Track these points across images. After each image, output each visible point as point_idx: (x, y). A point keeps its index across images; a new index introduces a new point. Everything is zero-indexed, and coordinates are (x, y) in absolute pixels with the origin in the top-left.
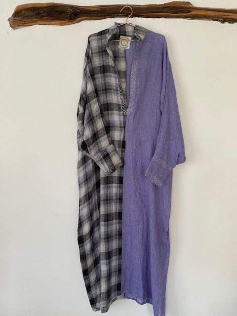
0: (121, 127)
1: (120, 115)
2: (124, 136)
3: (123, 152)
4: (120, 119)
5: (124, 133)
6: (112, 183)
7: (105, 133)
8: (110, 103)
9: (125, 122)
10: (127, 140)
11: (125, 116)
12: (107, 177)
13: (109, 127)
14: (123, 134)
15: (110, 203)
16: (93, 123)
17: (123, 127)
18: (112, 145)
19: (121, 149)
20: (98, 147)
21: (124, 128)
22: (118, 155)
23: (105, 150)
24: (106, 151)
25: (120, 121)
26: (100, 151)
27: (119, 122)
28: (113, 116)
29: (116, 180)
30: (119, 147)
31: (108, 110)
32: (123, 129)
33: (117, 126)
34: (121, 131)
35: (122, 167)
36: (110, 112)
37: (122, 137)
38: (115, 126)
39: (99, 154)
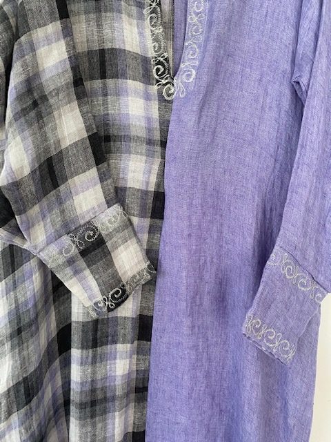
0: (150, 142)
1: (147, 97)
2: (162, 174)
3: (154, 230)
4: (147, 110)
5: (163, 165)
6: (114, 342)
7: (92, 161)
8: (113, 50)
9: (165, 125)
10: (170, 189)
11: (165, 103)
12: (96, 322)
13: (108, 139)
14: (156, 167)
15: (105, 412)
16: (40, 117)
17: (160, 143)
18: (116, 208)
19: (147, 222)
20: (63, 212)
21: (163, 144)
22: (139, 241)
23: (90, 226)
24: (95, 229)
25: (149, 120)
26: (68, 227)
27: (143, 124)
28: (123, 99)
29: (128, 330)
30: (142, 216)
31: (103, 76)
32: (158, 149)
33: (138, 139)
34: (150, 155)
35: (150, 285)
36: (110, 82)
37: (153, 179)
38: (128, 138)
39: (66, 240)
